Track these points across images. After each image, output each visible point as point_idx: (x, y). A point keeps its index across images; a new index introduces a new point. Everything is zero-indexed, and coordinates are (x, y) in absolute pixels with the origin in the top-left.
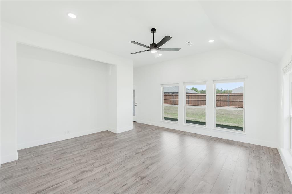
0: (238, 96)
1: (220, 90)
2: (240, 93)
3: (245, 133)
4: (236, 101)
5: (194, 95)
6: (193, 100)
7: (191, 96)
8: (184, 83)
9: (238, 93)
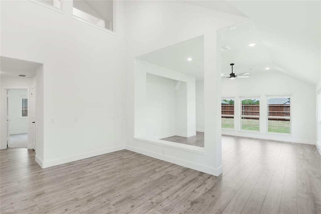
0: (278, 107)
1: (253, 99)
2: (280, 105)
3: (292, 135)
4: (276, 113)
5: (230, 106)
6: (229, 111)
7: (227, 107)
8: (240, 97)
9: (278, 105)
